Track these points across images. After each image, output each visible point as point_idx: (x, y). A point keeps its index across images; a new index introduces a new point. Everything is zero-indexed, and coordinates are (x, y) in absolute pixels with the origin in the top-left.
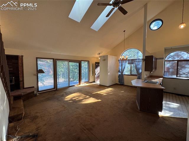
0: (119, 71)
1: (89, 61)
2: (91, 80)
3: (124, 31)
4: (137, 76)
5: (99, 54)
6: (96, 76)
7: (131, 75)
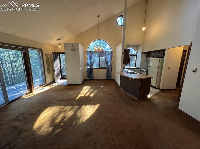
0: (88, 65)
1: (42, 50)
2: (49, 81)
3: (99, 16)
4: (106, 68)
5: (59, 40)
6: (55, 73)
7: (100, 68)
